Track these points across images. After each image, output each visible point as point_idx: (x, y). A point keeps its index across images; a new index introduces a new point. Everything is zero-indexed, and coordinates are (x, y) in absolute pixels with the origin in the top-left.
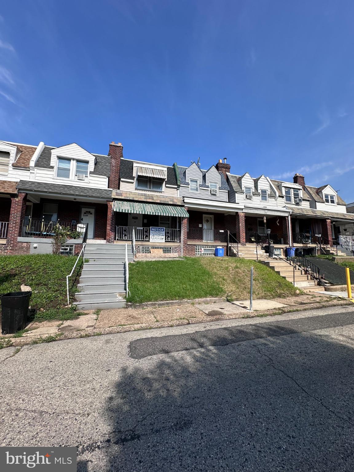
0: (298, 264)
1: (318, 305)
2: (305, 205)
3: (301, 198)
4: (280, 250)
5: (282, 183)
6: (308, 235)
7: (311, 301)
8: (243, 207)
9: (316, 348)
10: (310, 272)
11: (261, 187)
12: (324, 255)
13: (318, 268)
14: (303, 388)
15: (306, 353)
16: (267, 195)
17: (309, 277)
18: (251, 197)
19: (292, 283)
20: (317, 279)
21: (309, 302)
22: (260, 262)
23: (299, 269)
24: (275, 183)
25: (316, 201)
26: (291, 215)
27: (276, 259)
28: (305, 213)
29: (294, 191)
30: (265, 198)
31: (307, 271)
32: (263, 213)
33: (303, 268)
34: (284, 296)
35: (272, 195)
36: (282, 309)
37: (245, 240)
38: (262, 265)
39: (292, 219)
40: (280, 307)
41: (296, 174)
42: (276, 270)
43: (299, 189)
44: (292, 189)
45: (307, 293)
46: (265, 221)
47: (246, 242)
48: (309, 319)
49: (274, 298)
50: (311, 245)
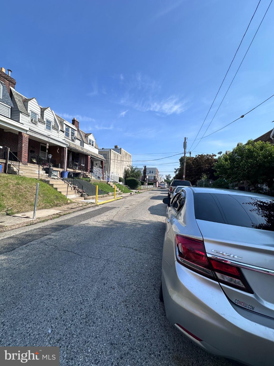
0: (70, 183)
1: (81, 208)
2: (77, 143)
3: (76, 137)
4: (58, 172)
5: (64, 121)
6: (77, 164)
7: (77, 206)
8: (28, 129)
9: (83, 231)
10: (77, 188)
11: (47, 117)
12: (85, 178)
13: (82, 186)
14: (78, 254)
15: (78, 235)
16: (51, 126)
17: (76, 192)
18: (36, 122)
19: (65, 196)
20: (80, 192)
21: (76, 207)
22: (41, 180)
23: (70, 186)
24: (59, 119)
25: (84, 142)
26: (68, 147)
27: (54, 179)
28: (77, 149)
29: (72, 130)
30: (49, 127)
31: (75, 187)
32: (47, 140)
33: (73, 186)
34: (59, 205)
35: (55, 128)
36: (59, 214)
37: (26, 160)
38: (43, 183)
39: (68, 150)
40: (57, 213)
41: (74, 118)
42: (54, 187)
43: (75, 130)
44: (70, 128)
45: (75, 202)
46: (48, 147)
47: (28, 162)
48: (77, 217)
49: (52, 207)
50: (78, 171)
